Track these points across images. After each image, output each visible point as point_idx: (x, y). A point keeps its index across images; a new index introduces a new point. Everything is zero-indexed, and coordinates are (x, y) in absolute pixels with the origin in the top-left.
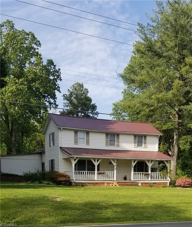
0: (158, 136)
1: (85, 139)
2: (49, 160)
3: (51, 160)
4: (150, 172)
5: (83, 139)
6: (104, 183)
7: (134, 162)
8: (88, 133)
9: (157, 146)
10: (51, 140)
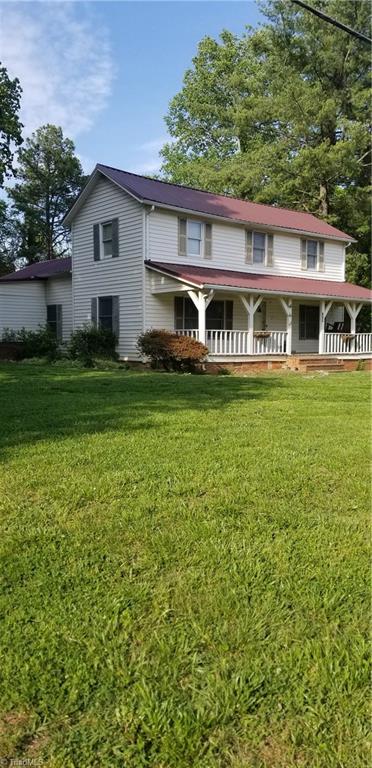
0: (347, 243)
1: (203, 242)
2: (94, 299)
3: (100, 298)
4: (353, 332)
5: (197, 242)
6: (266, 362)
7: (326, 305)
8: (209, 226)
9: (342, 268)
10: (101, 243)
